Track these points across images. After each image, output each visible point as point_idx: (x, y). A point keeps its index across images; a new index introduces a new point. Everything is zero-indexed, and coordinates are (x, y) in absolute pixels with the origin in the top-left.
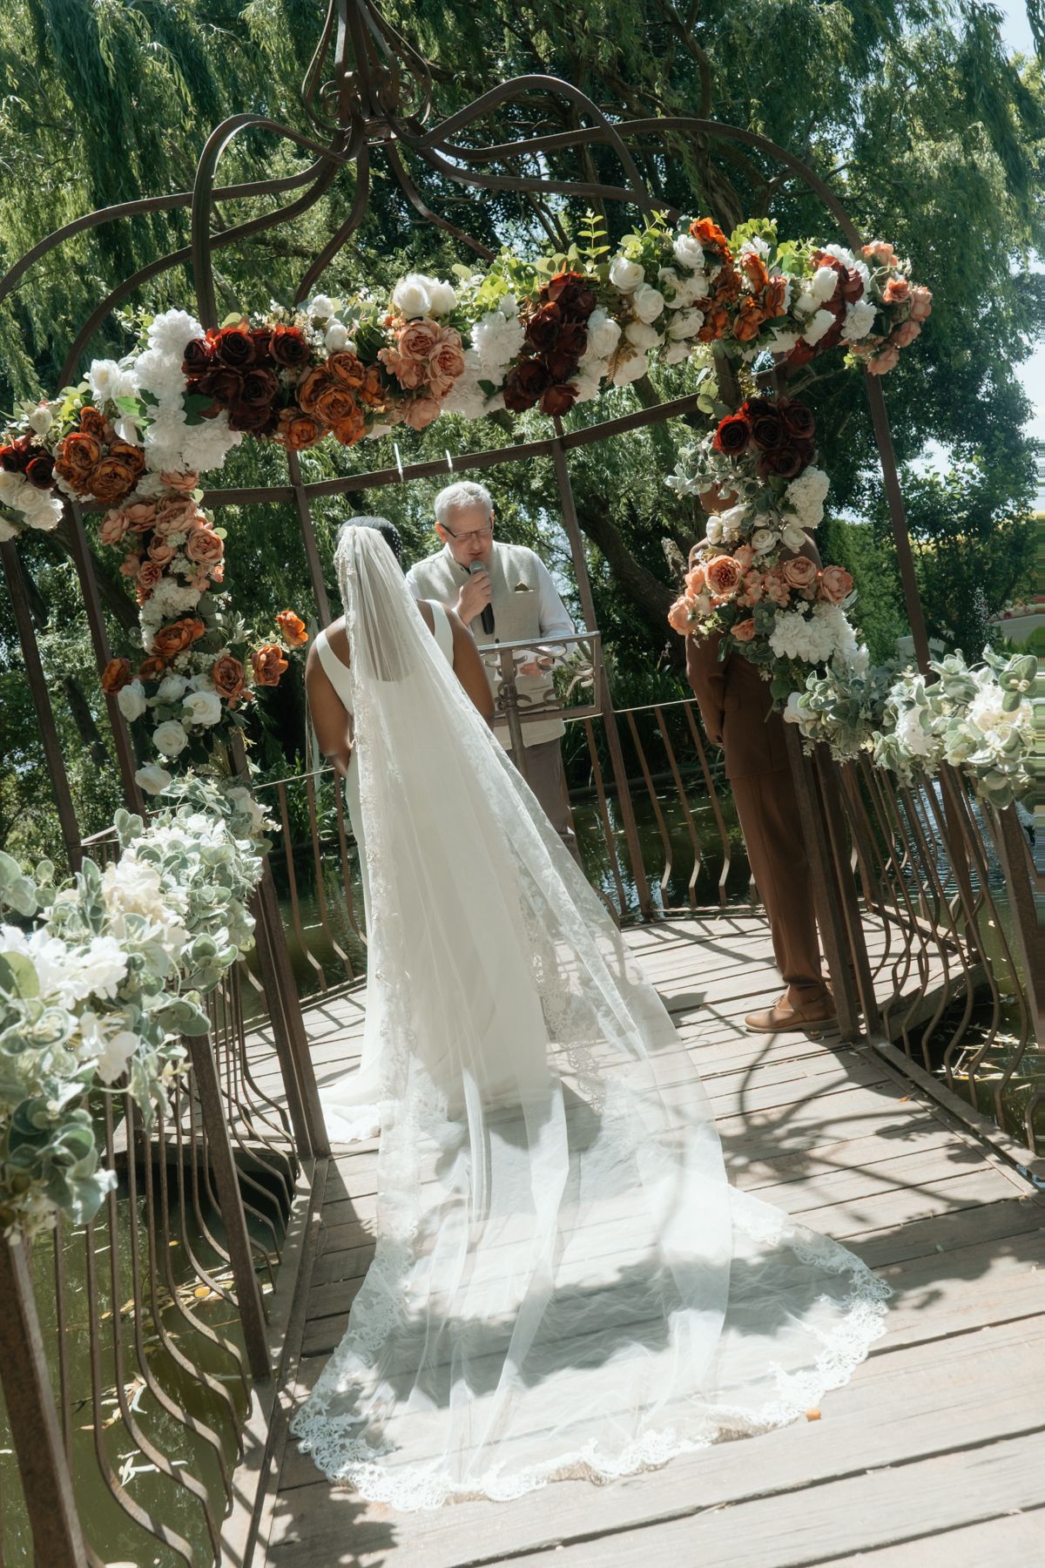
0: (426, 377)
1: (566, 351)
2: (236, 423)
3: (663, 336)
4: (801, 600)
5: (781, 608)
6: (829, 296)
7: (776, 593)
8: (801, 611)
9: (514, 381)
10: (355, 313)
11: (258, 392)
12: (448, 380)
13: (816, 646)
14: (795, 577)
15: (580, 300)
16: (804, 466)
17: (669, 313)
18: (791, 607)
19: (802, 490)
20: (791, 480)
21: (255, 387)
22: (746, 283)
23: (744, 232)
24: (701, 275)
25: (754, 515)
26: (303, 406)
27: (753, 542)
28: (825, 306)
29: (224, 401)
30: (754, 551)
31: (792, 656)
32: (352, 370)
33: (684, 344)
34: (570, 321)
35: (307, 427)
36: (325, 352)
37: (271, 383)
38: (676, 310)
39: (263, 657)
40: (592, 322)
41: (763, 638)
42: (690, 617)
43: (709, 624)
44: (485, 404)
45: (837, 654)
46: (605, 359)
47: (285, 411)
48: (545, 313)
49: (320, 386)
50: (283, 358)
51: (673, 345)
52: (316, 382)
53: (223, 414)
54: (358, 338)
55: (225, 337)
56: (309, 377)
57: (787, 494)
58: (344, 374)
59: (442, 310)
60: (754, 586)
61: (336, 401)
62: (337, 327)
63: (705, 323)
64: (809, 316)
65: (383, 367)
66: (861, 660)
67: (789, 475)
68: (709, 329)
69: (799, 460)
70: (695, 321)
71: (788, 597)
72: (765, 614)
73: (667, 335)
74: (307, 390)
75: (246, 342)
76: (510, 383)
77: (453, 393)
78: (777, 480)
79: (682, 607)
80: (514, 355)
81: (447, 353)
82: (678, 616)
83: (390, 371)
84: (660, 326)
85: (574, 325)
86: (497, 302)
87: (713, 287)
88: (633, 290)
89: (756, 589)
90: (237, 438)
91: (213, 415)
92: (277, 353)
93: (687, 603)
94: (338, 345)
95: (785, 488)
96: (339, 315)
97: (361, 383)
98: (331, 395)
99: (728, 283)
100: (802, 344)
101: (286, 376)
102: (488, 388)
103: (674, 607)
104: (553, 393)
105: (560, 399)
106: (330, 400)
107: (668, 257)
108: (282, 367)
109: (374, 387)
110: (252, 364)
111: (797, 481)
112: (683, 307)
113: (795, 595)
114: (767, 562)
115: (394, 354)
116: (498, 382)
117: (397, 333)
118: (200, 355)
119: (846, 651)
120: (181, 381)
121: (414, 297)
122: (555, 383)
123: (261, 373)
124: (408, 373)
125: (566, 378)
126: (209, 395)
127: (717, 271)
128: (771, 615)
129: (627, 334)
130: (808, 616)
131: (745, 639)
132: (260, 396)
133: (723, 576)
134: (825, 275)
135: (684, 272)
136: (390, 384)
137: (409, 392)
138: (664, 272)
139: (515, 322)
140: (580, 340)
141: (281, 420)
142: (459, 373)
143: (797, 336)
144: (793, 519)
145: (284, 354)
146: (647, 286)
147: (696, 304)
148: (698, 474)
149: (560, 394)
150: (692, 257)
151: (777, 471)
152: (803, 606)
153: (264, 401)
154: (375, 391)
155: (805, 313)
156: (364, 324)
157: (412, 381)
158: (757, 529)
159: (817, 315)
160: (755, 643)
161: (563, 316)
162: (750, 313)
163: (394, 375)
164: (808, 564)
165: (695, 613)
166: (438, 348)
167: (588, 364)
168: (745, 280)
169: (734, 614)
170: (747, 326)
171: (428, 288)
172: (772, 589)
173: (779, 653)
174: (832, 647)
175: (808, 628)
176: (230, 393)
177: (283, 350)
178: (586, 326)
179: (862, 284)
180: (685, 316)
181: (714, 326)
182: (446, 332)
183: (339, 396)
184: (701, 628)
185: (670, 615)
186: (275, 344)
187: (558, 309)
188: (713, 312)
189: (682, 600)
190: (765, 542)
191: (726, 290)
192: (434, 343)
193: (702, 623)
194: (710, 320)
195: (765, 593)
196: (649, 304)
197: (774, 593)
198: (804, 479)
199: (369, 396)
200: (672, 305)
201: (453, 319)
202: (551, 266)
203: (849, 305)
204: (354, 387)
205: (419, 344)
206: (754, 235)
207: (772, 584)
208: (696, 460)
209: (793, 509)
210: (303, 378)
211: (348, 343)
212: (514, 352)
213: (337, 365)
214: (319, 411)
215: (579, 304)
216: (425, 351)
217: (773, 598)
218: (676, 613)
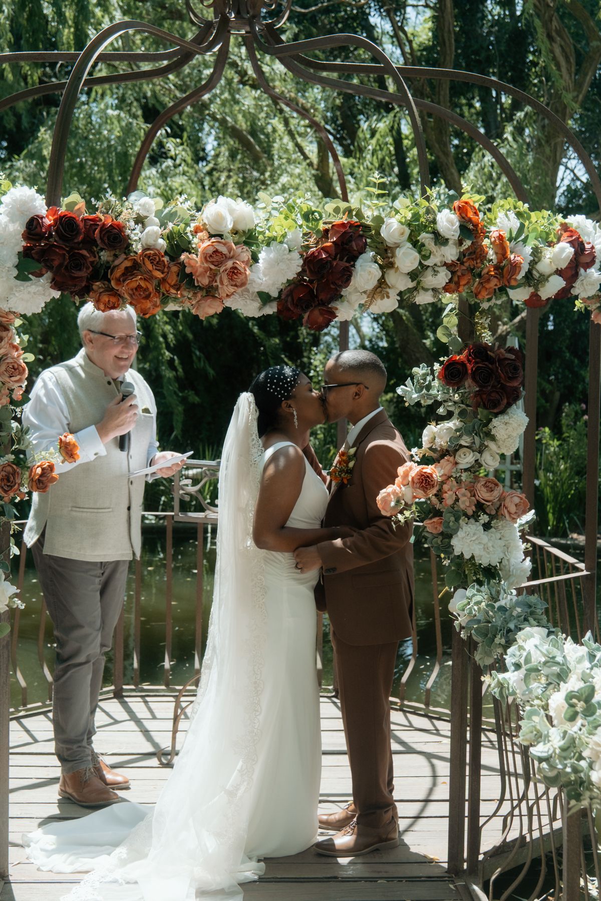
0: (216, 282)
1: (332, 283)
2: (56, 284)
3: (415, 282)
4: (485, 513)
5: (466, 515)
6: (564, 265)
7: (466, 503)
8: (482, 522)
9: (287, 296)
10: (172, 216)
11: (79, 267)
12: (231, 289)
13: (489, 553)
14: (483, 494)
15: (354, 244)
16: (509, 405)
17: (423, 267)
18: (475, 517)
19: (503, 426)
20: (496, 415)
21: (77, 262)
22: (491, 254)
23: (502, 206)
24: (455, 244)
25: (460, 436)
26: (113, 283)
27: (457, 456)
28: (559, 272)
29: (50, 268)
30: (456, 463)
31: (467, 556)
32: (159, 265)
33: (430, 293)
34: (341, 259)
35: (113, 300)
36: (139, 246)
37: (92, 259)
38: (429, 266)
39: (39, 471)
40: (359, 263)
41: (447, 536)
42: (393, 504)
43: (407, 513)
44: (260, 309)
45: (505, 562)
46: (365, 292)
47: (97, 283)
48: (323, 249)
49: (129, 272)
50: (105, 243)
51: (421, 292)
52: (126, 268)
53: (48, 275)
54: (170, 237)
55: (61, 217)
56: (123, 263)
57: (490, 426)
58: (149, 266)
59: (241, 227)
60: (450, 493)
61: (139, 287)
62: (153, 228)
63: (451, 280)
64: (544, 279)
65: (183, 266)
66: (523, 570)
67: (495, 411)
68: (453, 285)
69: (505, 401)
70: (443, 277)
71: (474, 508)
72: (452, 519)
73: (418, 283)
74: (118, 273)
75: (78, 226)
76: (283, 297)
77: (237, 296)
78: (485, 412)
79: (389, 494)
80: (291, 278)
81: (236, 268)
82: (386, 501)
83: (188, 270)
84: (414, 275)
85: (344, 264)
86: (284, 236)
87: (462, 254)
88: (398, 246)
89: (451, 496)
90: (57, 294)
91: (40, 275)
92: (101, 238)
93: (394, 493)
94: (151, 242)
95: (490, 420)
96: (158, 213)
97: (162, 276)
98: (137, 280)
99: (477, 253)
100: (535, 296)
101: (105, 256)
102: (265, 298)
103: (383, 493)
104: (316, 312)
105: (320, 319)
106: (134, 285)
107: (431, 226)
108: (102, 250)
109: (173, 279)
110: (79, 243)
111: (500, 417)
112: (435, 265)
113: (480, 507)
114: (464, 476)
115: (194, 260)
116: (275, 294)
117: (202, 244)
118: (38, 229)
119: (513, 561)
120: (21, 244)
121: (220, 218)
122: (319, 305)
123: (85, 252)
124: (203, 274)
125: (329, 303)
126: (39, 261)
127: (468, 243)
128: (457, 520)
129: (386, 276)
130: (487, 527)
131: (434, 532)
132: (80, 270)
133: (425, 481)
134: (562, 250)
135: (440, 239)
136: (187, 279)
137: (201, 289)
138: (425, 237)
139: (296, 255)
140: (346, 276)
141: (93, 289)
142: (243, 284)
143: (532, 290)
144: (492, 445)
145: (106, 241)
146: (409, 245)
147: (445, 264)
148: (424, 391)
149: (321, 314)
150: (449, 229)
151: (485, 407)
152: (484, 518)
153: (84, 273)
154: (172, 284)
155: (541, 275)
156: (176, 228)
157: (205, 281)
158: (461, 446)
159: (550, 279)
160: (440, 538)
161: (336, 256)
162: (488, 281)
163: (191, 275)
164: (496, 485)
165: (398, 502)
166: (230, 264)
167: (350, 293)
168: (491, 252)
169: (428, 512)
170: (483, 290)
171: (231, 211)
172: (462, 499)
173: (457, 552)
174: (502, 556)
175: (484, 537)
176: (56, 263)
177: (106, 238)
178: (354, 266)
179: (594, 257)
180: (436, 273)
181: (458, 284)
182: (240, 250)
183: (143, 284)
184: (400, 517)
185: (379, 498)
186: (101, 231)
187: (333, 249)
188: (459, 274)
189: (390, 489)
190: (466, 459)
191: (473, 259)
192: (228, 258)
193: (401, 512)
194: (456, 279)
195: (457, 500)
196: (407, 259)
197: (464, 502)
198: (506, 417)
199: (168, 286)
200: (426, 263)
201: (248, 238)
202: (337, 210)
203: (582, 270)
204: (156, 278)
205: (215, 258)
206: (509, 210)
207: (464, 495)
208: (425, 380)
209: (493, 438)
210: (117, 262)
211: (161, 241)
212: (291, 275)
213: (146, 259)
214: (123, 290)
215: (351, 247)
216: (218, 264)
217: (462, 506)
218: (383, 497)
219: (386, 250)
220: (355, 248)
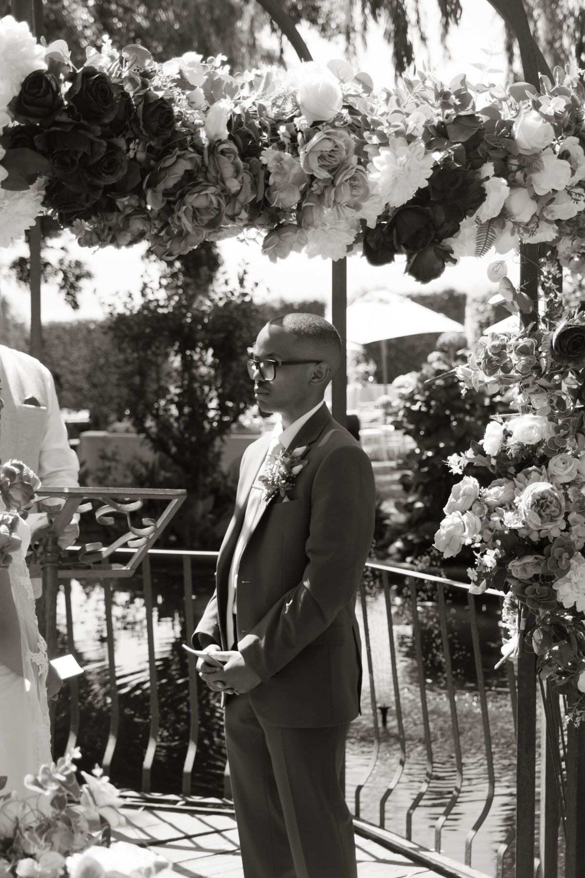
2: (50, 196)
11: (113, 167)
25: (565, 437)
27: (549, 466)
29: (55, 166)
30: (552, 476)
33: (554, 227)
36: (205, 135)
38: (565, 188)
41: (547, 579)
44: (349, 247)
46: (481, 223)
47: (125, 198)
49: (192, 180)
50: (148, 127)
51: (542, 224)
52: (185, 173)
53: (41, 181)
56: (177, 164)
61: (208, 206)
65: (264, 173)
72: (566, 555)
73: (542, 212)
82: (451, 537)
83: (272, 180)
88: (539, 153)
92: (145, 119)
94: (216, 128)
97: (236, 187)
109: (247, 196)
118: (49, 96)
122: (434, 241)
124: (292, 187)
128: (569, 556)
129: (508, 200)
145: (155, 124)
148: (500, 373)
149: (437, 256)
154: (246, 202)
157: (289, 200)
160: (537, 585)
161: (466, 164)
172: (574, 527)
177: (155, 118)
186: (146, 106)
187: (464, 154)
190: (566, 469)
195: (568, 529)
197: (577, 530)
204: (230, 192)
205: (330, 158)
207: (576, 522)
210: (168, 162)
211: (225, 130)
215: (477, 151)
217: (573, 538)
218: (448, 533)
219: (505, 160)
220: (481, 155)
